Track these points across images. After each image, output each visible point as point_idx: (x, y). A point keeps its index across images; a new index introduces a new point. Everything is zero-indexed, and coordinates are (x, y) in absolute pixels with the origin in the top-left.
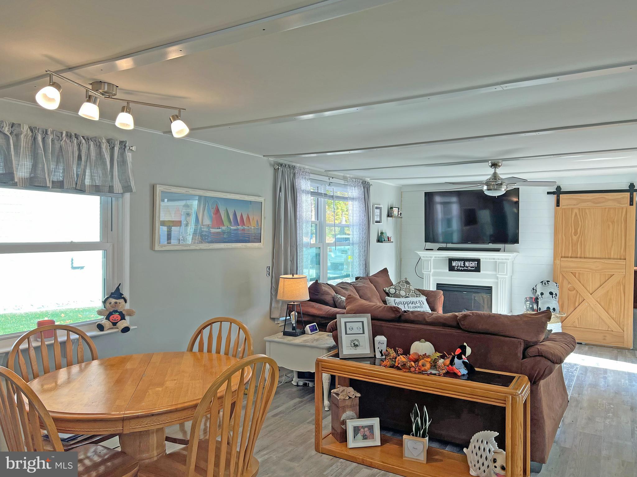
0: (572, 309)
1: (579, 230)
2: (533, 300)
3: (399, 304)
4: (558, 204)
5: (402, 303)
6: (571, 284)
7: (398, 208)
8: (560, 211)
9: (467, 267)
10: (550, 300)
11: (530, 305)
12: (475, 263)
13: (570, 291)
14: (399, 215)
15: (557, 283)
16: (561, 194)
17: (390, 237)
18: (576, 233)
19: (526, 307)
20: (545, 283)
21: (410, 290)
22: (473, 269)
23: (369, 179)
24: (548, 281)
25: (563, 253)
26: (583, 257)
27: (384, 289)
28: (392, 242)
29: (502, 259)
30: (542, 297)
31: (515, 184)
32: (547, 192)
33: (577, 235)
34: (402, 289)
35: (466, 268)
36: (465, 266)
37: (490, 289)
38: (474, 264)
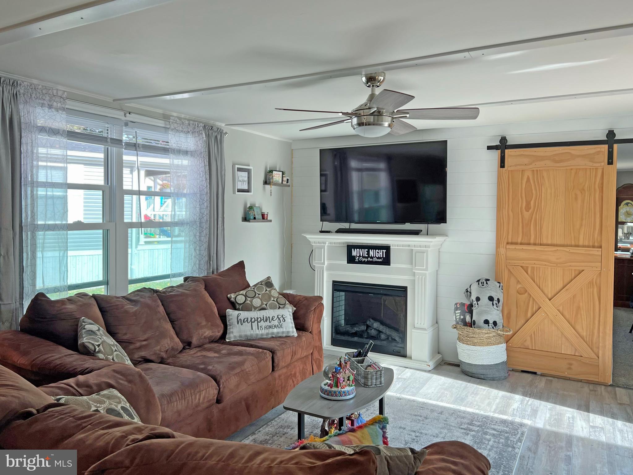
0: (523, 321)
1: (532, 203)
2: (466, 308)
3: (244, 322)
4: (502, 164)
5: (249, 320)
6: (520, 283)
7: (282, 172)
8: (506, 174)
9: (372, 258)
10: (488, 310)
11: (460, 315)
12: (383, 252)
13: (520, 294)
14: (285, 183)
15: (499, 283)
16: (507, 149)
17: (266, 213)
18: (528, 208)
19: (456, 318)
20: (483, 282)
21: (270, 296)
22: (380, 260)
23: (223, 125)
24: (487, 280)
25: (510, 237)
26: (538, 244)
27: (229, 296)
28: (271, 221)
29: (420, 246)
30: (478, 304)
31: (408, 115)
32: (487, 146)
33: (530, 211)
34: (257, 295)
35: (371, 260)
36: (369, 256)
37: (405, 291)
38: (381, 253)
